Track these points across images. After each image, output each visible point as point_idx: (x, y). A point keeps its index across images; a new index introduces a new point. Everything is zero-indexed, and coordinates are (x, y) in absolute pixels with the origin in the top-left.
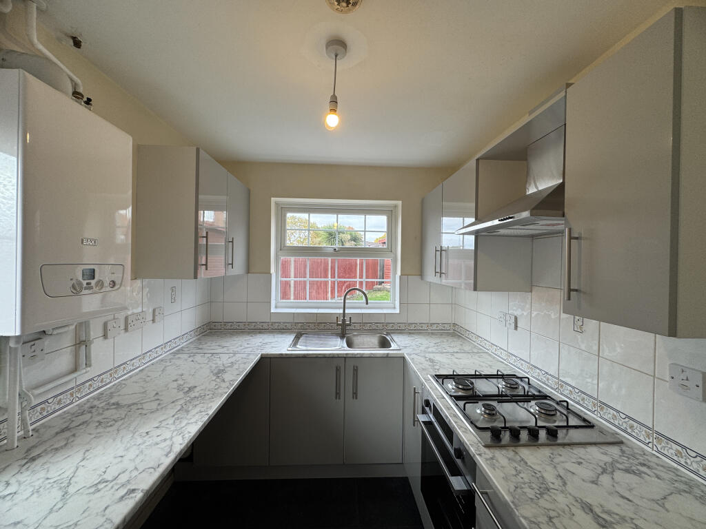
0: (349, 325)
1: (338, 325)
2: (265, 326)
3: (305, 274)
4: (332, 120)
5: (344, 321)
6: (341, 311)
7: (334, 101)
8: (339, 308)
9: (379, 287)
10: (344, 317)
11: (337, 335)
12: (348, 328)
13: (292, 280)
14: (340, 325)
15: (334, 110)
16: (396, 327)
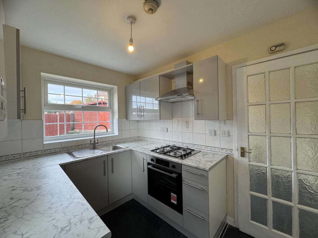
0: (98, 143)
1: (91, 144)
2: (40, 153)
3: (64, 120)
4: (131, 49)
5: (95, 141)
6: (93, 137)
7: (131, 41)
8: (92, 136)
9: (72, 131)
10: (94, 139)
11: (91, 149)
12: (96, 145)
13: (58, 123)
14: (93, 144)
15: (131, 44)
16: (117, 141)
